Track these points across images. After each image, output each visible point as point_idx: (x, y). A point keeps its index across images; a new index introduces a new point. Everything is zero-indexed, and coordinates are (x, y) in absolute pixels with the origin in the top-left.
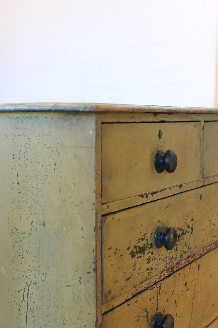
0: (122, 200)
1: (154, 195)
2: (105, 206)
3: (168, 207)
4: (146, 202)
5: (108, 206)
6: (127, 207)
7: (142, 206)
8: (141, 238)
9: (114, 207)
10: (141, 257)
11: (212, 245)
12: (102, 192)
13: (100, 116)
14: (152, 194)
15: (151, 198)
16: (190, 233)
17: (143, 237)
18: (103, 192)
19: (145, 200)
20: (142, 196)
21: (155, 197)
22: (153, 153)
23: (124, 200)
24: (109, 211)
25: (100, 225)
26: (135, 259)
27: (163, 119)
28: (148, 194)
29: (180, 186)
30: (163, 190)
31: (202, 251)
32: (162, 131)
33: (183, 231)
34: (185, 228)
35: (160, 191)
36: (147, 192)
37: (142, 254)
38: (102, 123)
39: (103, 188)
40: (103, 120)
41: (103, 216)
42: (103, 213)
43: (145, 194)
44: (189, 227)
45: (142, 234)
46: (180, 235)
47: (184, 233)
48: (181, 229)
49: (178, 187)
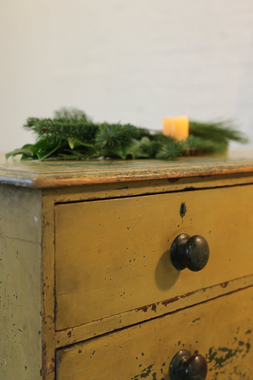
0: (101, 320)
1: (169, 305)
2: (64, 334)
3: (198, 319)
4: (153, 317)
5: (70, 333)
6: (112, 330)
7: (142, 325)
8: (142, 373)
9: (79, 334)
12: (55, 312)
14: (165, 303)
15: (161, 310)
16: (243, 353)
17: (145, 372)
18: (58, 313)
19: (150, 314)
20: (145, 309)
21: (171, 307)
22: (168, 241)
23: (103, 320)
24: (71, 341)
25: (51, 365)
27: (189, 185)
28: (156, 304)
29: (226, 284)
30: (188, 295)
32: (187, 205)
33: (230, 351)
34: (234, 346)
35: (182, 297)
36: (155, 302)
38: (57, 204)
39: (59, 306)
40: (59, 198)
41: (57, 349)
42: (58, 346)
43: (149, 306)
44: (241, 343)
45: (142, 368)
46: (224, 358)
47: (230, 354)
48: (224, 349)
49: (220, 286)
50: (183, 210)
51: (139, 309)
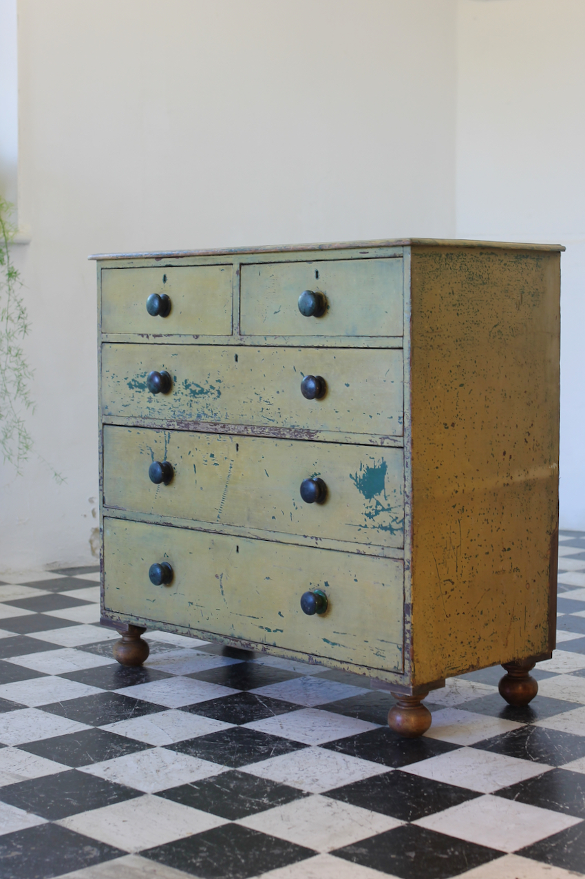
1: (157, 338)
2: (104, 335)
3: (176, 355)
4: (147, 342)
5: (107, 336)
6: (126, 342)
7: (141, 345)
9: (112, 338)
10: (140, 392)
11: (267, 430)
13: (100, 263)
14: (155, 336)
15: (152, 340)
16: (214, 396)
17: (143, 374)
18: (103, 324)
19: (145, 340)
20: (142, 335)
21: (158, 340)
23: (121, 334)
24: (107, 340)
25: (100, 349)
26: (132, 391)
27: (168, 263)
28: (149, 335)
29: (197, 337)
30: (169, 335)
31: (242, 428)
32: (167, 276)
33: (203, 389)
34: (206, 387)
35: (165, 336)
36: (148, 333)
37: (141, 390)
38: (102, 269)
39: (103, 321)
40: (103, 267)
41: (103, 343)
42: (102, 340)
43: (145, 334)
44: (212, 387)
45: (141, 371)
46: (197, 391)
47: (202, 392)
48: (198, 386)
49: (192, 337)
50: (165, 279)
51: (139, 334)
